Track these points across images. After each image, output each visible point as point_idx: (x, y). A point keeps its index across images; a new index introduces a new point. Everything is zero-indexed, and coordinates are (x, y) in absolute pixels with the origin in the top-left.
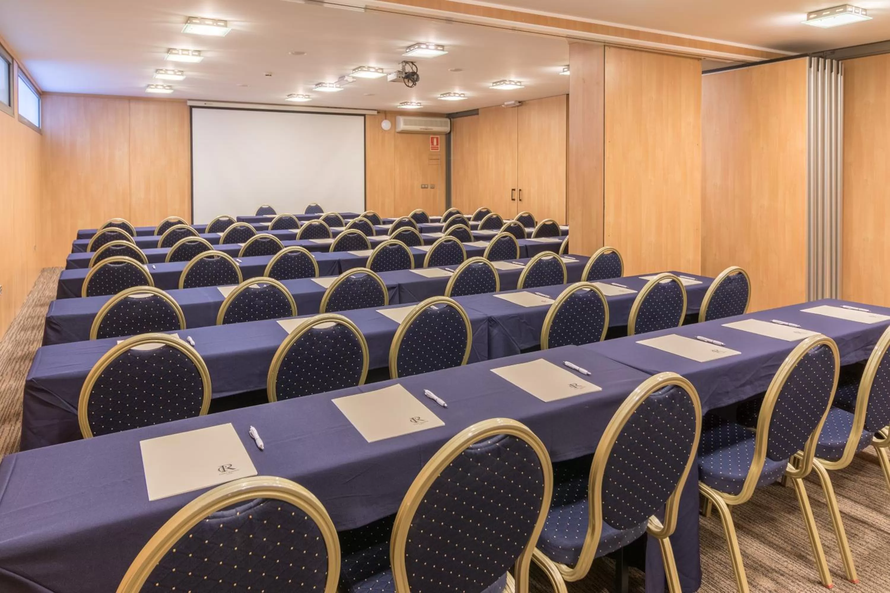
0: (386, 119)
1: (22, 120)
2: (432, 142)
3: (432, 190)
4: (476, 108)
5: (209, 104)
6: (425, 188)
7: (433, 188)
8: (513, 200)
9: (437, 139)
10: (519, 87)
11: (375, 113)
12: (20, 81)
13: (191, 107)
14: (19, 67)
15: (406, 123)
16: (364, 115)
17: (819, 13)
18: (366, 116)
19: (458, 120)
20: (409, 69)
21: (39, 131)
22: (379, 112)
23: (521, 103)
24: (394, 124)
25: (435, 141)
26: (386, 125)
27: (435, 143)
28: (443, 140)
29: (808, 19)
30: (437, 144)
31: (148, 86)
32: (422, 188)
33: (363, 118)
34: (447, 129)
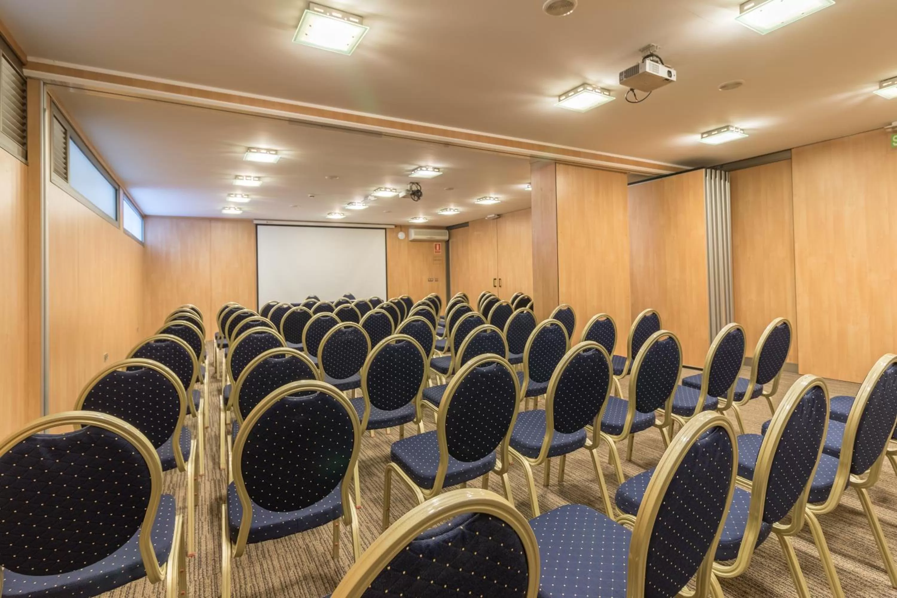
0: (401, 231)
1: (126, 232)
2: (436, 248)
3: (436, 282)
4: (467, 221)
5: (270, 222)
6: (431, 281)
7: (436, 281)
8: (495, 286)
9: (439, 245)
10: (497, 202)
11: (393, 227)
12: (125, 202)
13: (257, 225)
14: (124, 193)
15: (416, 234)
16: (385, 229)
17: (709, 133)
18: (387, 230)
19: (454, 231)
20: (414, 188)
21: (142, 244)
22: (396, 226)
23: (499, 216)
24: (407, 235)
25: (438, 247)
26: (401, 235)
27: (438, 248)
28: (443, 246)
29: (702, 137)
30: (439, 249)
31: (224, 208)
32: (429, 281)
33: (384, 231)
34: (446, 238)
